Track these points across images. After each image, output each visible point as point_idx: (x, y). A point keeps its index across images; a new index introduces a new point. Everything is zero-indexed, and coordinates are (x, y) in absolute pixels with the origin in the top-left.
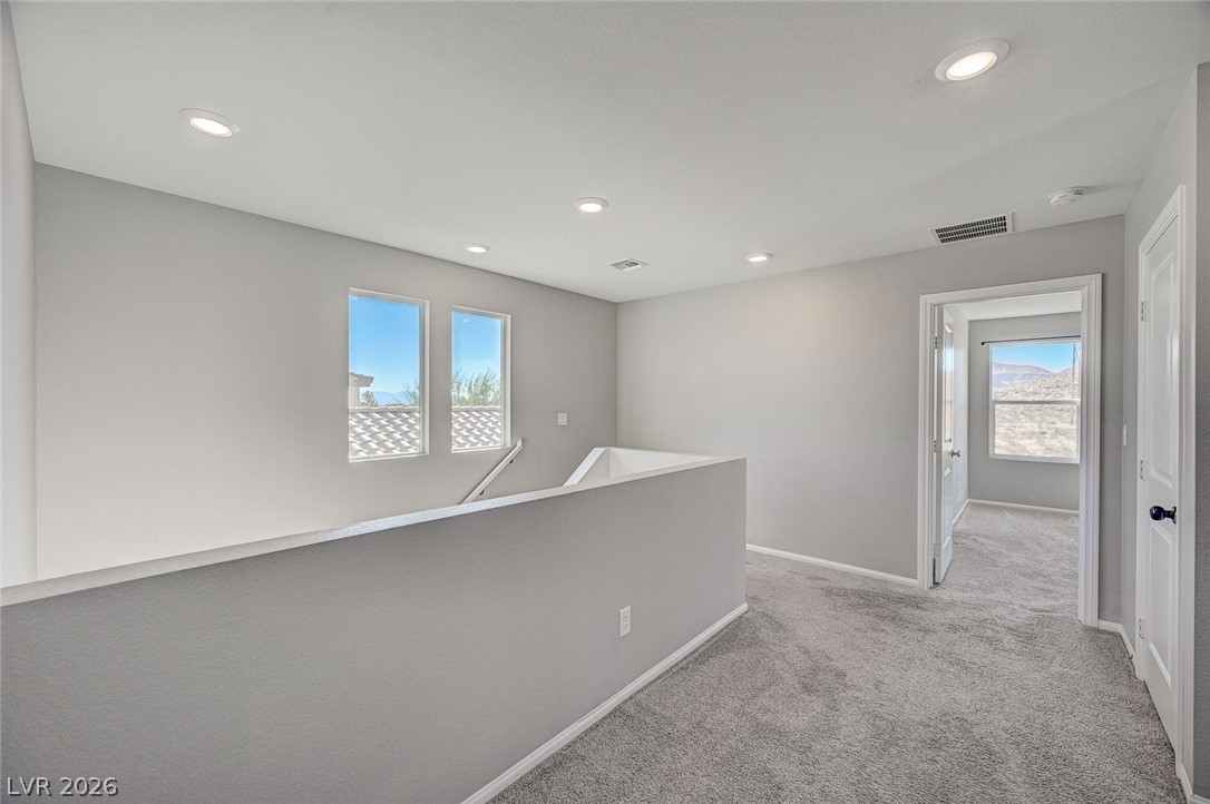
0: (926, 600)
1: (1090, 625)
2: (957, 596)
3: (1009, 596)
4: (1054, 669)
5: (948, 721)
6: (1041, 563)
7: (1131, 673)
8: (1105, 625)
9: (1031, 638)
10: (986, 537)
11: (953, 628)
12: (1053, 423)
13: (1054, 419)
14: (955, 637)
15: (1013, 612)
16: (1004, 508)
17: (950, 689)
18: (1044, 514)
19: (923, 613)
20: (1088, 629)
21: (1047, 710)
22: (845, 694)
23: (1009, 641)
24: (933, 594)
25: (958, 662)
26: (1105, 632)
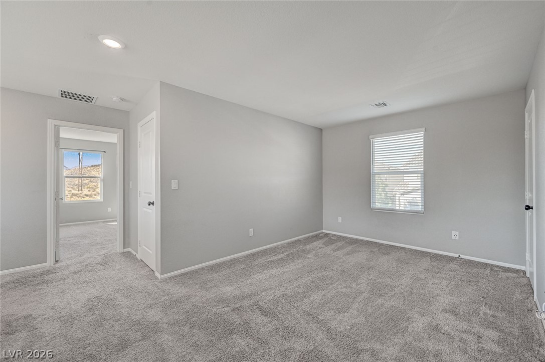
0: (56, 269)
1: (121, 252)
2: (69, 262)
3: (91, 254)
4: (117, 268)
5: (92, 301)
6: (96, 240)
7: (137, 259)
8: (126, 250)
9: (106, 263)
10: (69, 238)
11: (75, 273)
12: (71, 191)
13: (71, 189)
14: (78, 275)
15: (95, 258)
16: (71, 225)
17: (86, 292)
18: (89, 224)
19: (57, 274)
20: (121, 253)
21: (121, 279)
22: (36, 321)
23: (99, 267)
24: (58, 265)
25: (84, 282)
26: (126, 252)
